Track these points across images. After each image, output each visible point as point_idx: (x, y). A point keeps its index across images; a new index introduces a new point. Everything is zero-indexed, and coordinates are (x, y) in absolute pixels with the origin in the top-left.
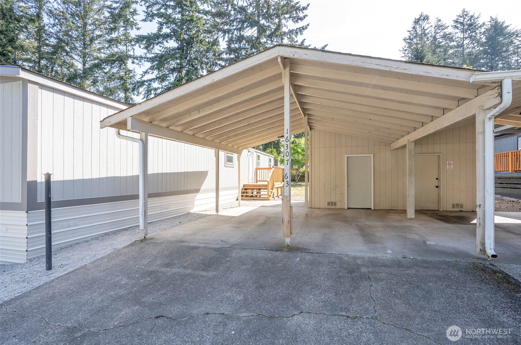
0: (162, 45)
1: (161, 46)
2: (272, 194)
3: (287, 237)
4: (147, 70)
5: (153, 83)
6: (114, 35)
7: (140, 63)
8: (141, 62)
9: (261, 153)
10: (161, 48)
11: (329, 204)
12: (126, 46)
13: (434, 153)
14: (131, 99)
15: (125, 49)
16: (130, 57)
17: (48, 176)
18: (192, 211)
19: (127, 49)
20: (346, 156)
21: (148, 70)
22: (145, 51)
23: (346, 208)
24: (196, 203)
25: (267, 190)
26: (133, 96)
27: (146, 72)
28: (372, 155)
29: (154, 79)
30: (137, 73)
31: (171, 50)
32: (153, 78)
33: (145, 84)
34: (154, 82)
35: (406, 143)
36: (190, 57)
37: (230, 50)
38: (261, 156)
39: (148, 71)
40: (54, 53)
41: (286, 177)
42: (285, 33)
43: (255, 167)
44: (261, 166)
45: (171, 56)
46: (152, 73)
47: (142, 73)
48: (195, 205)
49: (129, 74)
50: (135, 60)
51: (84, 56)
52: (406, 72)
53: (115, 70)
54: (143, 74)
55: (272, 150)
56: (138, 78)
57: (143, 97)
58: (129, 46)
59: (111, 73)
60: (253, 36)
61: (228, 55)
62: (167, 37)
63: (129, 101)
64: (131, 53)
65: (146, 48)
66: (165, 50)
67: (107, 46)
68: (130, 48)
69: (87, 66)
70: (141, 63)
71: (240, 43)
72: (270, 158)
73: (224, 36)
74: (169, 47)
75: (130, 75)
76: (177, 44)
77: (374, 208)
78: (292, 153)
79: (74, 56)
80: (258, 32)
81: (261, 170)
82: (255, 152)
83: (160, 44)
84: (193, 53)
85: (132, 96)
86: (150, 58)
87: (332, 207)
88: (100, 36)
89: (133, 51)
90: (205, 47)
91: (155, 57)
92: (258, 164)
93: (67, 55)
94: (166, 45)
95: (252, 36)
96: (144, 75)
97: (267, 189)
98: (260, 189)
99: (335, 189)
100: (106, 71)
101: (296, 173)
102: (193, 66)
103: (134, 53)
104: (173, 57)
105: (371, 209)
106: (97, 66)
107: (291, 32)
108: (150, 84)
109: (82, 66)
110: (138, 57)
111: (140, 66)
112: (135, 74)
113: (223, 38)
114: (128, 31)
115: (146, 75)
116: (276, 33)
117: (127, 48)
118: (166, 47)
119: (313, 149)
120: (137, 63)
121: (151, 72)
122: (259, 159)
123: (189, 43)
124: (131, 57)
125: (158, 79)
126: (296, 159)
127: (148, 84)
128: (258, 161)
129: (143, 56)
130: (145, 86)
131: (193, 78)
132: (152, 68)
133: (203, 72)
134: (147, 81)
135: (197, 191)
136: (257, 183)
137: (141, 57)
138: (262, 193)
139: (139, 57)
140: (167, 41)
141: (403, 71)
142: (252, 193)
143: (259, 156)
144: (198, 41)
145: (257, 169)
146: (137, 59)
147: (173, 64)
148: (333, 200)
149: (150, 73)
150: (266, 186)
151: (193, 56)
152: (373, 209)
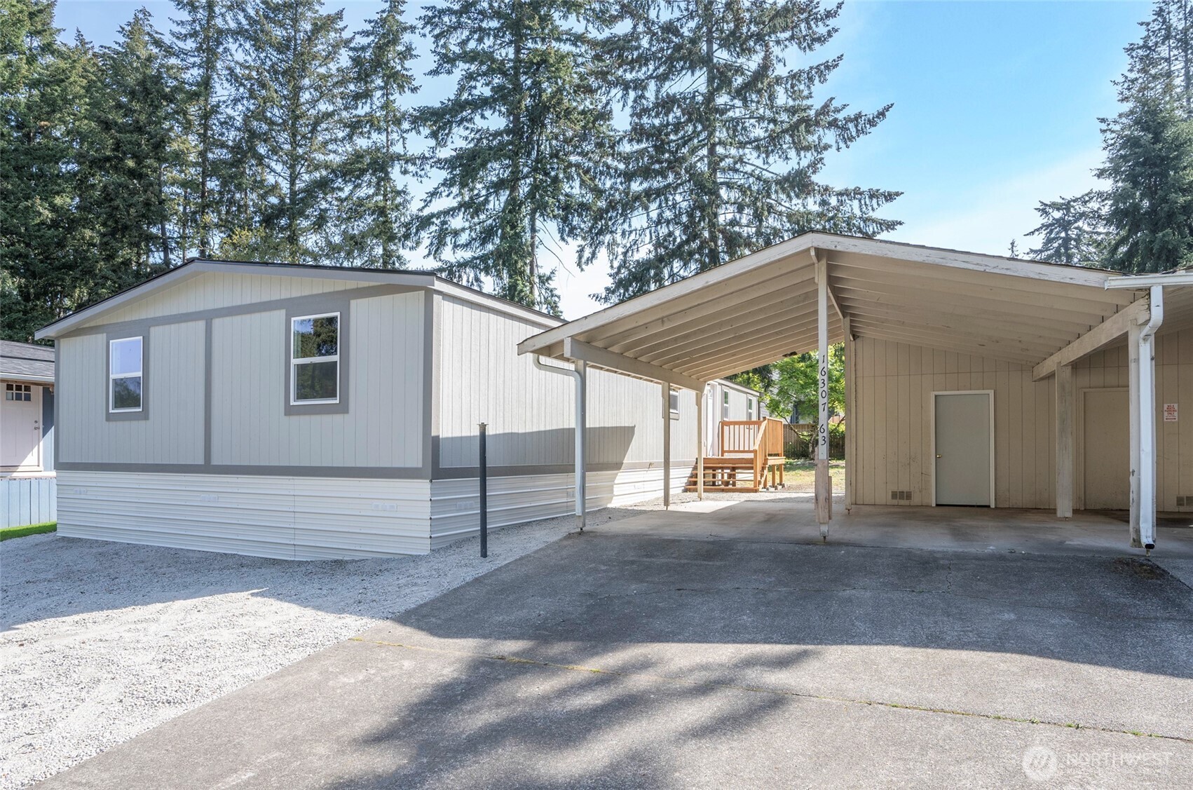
0: (471, 126)
1: (467, 128)
2: (763, 479)
3: (824, 523)
4: (436, 189)
5: (450, 219)
6: (362, 110)
7: (420, 173)
8: (423, 169)
9: (731, 388)
10: (468, 132)
11: (894, 495)
12: (388, 133)
13: (1119, 387)
14: (399, 258)
15: (385, 141)
16: (398, 157)
17: (483, 427)
18: (609, 506)
19: (388, 141)
20: (933, 394)
21: (439, 188)
22: (432, 142)
23: (934, 505)
24: (617, 490)
25: (752, 471)
26: (402, 252)
27: (434, 194)
28: (991, 393)
29: (453, 209)
30: (411, 195)
31: (490, 135)
32: (451, 206)
33: (433, 223)
34: (452, 215)
35: (1055, 368)
36: (538, 151)
37: (638, 132)
38: (732, 393)
39: (440, 190)
40: (236, 163)
41: (822, 431)
42: (778, 80)
43: (718, 419)
44: (731, 418)
45: (495, 154)
46: (448, 196)
47: (425, 196)
48: (615, 493)
49: (394, 199)
50: (410, 164)
51: (293, 162)
52: (1008, 273)
53: (364, 192)
54: (429, 199)
55: (749, 378)
56: (414, 207)
57: (427, 251)
58: (392, 131)
59: (355, 199)
60: (697, 91)
61: (634, 143)
62: (481, 104)
63: (394, 263)
64: (398, 149)
65: (434, 135)
66: (478, 136)
67: (341, 135)
68: (395, 136)
69: (299, 185)
70: (422, 173)
71: (667, 114)
72: (750, 397)
73: (625, 96)
74: (485, 128)
75: (396, 202)
76: (505, 120)
77: (996, 504)
78: (802, 385)
79: (273, 164)
80: (710, 81)
81: (732, 427)
82: (719, 384)
83: (465, 123)
84: (547, 141)
85: (401, 249)
86: (446, 161)
87: (903, 502)
88: (328, 115)
89: (404, 143)
90: (578, 128)
91: (459, 157)
92: (725, 412)
93: (260, 163)
94: (479, 122)
95: (695, 92)
96: (430, 201)
97: (752, 468)
98: (734, 469)
99: (909, 464)
100: (343, 195)
101: (811, 435)
102: (547, 174)
103: (405, 147)
104: (497, 153)
105: (989, 506)
106: (323, 185)
107: (795, 76)
108: (444, 223)
109: (288, 186)
110: (416, 158)
111: (419, 179)
112: (408, 198)
113: (621, 103)
114: (391, 98)
115: (433, 200)
116: (756, 86)
117: (390, 138)
118: (480, 128)
119: (860, 381)
120: (414, 172)
121: (447, 193)
122: (726, 402)
123: (537, 117)
124: (399, 160)
125: (463, 209)
126: (810, 401)
127: (441, 222)
128: (725, 405)
129: (427, 155)
130: (433, 228)
131: (547, 202)
132: (448, 183)
133: (572, 188)
134: (438, 215)
135: (618, 466)
136: (722, 455)
137: (424, 158)
138: (739, 476)
139: (419, 158)
140: (483, 117)
141: (1004, 272)
142: (714, 476)
143: (726, 395)
144: (560, 113)
145: (723, 424)
146: (414, 164)
147: (495, 170)
148: (906, 489)
149: (444, 194)
150: (751, 461)
151: (546, 149)
152: (993, 506)
